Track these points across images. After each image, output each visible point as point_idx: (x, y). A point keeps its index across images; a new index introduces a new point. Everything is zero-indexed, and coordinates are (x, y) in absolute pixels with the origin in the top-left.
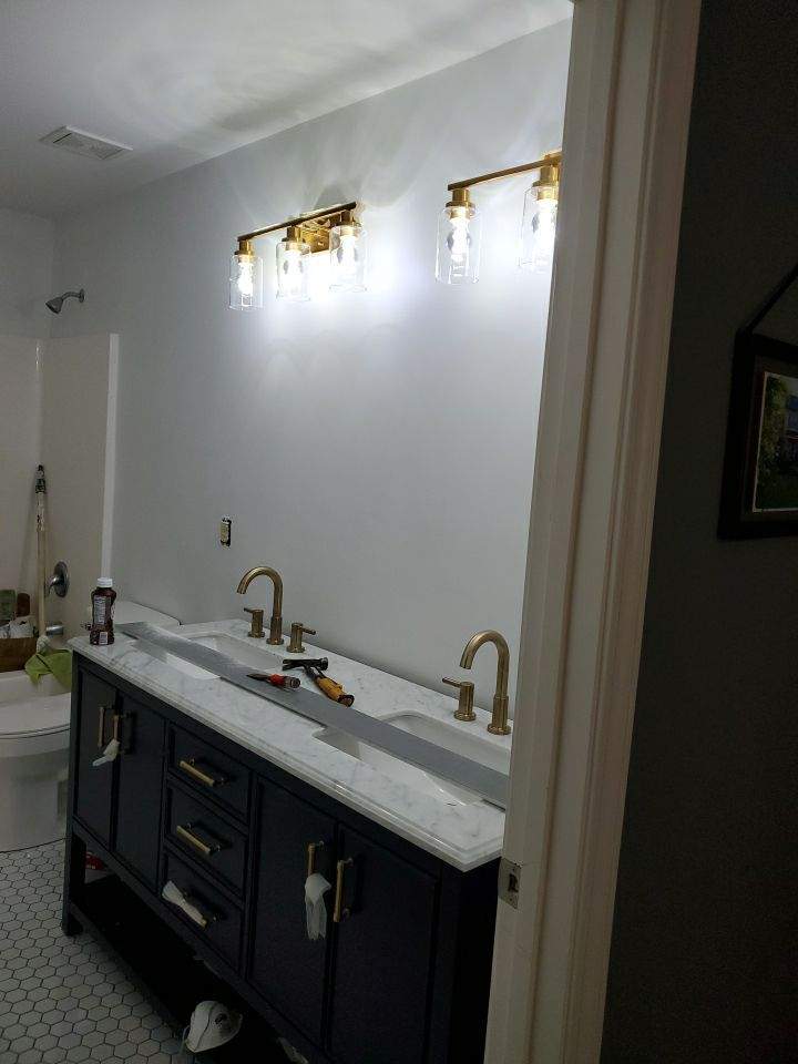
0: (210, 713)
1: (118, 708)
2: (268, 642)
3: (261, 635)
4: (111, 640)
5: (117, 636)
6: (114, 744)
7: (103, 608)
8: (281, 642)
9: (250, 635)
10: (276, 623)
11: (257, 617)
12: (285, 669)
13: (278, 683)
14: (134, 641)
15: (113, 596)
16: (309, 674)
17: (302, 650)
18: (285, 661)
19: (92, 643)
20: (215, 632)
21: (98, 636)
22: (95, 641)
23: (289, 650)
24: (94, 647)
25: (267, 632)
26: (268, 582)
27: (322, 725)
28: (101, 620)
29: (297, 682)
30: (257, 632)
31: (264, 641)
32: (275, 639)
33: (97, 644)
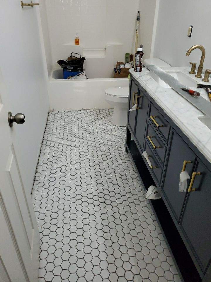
0: (161, 101)
1: (139, 93)
2: (196, 76)
3: (194, 73)
4: (141, 70)
5: (143, 69)
6: (136, 105)
7: (138, 59)
8: (201, 77)
9: (190, 73)
10: (200, 69)
11: (194, 66)
12: (198, 88)
13: (191, 93)
14: (148, 71)
15: (142, 55)
16: (207, 91)
17: (208, 81)
18: (198, 85)
19: (135, 71)
20: (178, 70)
21: (136, 69)
22: (136, 70)
23: (203, 80)
24: (135, 72)
25: (196, 72)
26: (199, 51)
27: (204, 114)
28: (138, 63)
29: (198, 94)
30: (193, 72)
31: (194, 75)
32: (199, 76)
33: (136, 71)
